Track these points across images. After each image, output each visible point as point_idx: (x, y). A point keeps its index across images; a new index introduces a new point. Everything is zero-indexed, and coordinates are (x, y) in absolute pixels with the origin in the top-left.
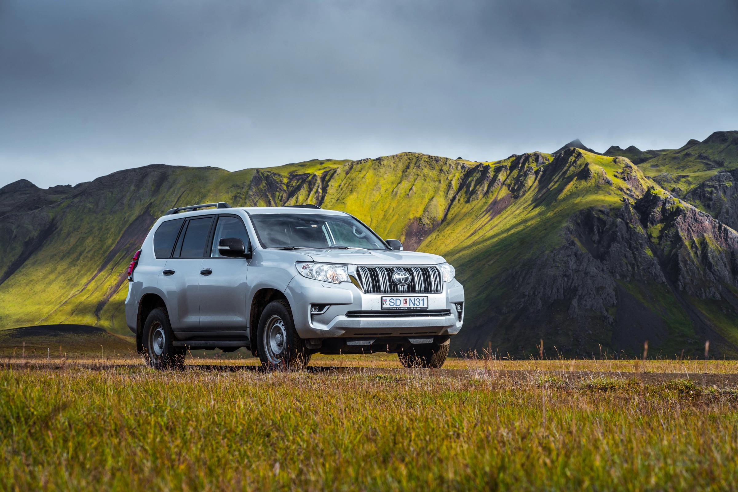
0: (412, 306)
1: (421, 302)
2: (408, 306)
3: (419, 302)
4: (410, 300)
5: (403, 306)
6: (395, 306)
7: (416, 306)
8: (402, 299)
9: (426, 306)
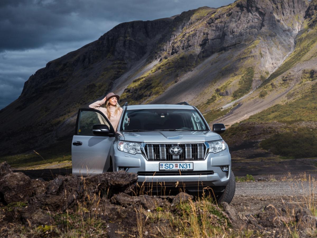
0: (181, 168)
1: (188, 166)
2: (178, 168)
3: (186, 166)
4: (180, 165)
5: (174, 168)
6: (169, 169)
7: (184, 169)
8: (174, 164)
9: (191, 168)
